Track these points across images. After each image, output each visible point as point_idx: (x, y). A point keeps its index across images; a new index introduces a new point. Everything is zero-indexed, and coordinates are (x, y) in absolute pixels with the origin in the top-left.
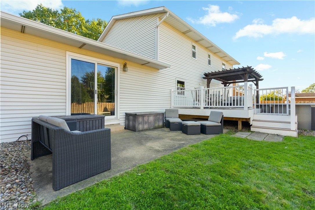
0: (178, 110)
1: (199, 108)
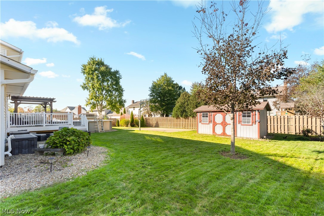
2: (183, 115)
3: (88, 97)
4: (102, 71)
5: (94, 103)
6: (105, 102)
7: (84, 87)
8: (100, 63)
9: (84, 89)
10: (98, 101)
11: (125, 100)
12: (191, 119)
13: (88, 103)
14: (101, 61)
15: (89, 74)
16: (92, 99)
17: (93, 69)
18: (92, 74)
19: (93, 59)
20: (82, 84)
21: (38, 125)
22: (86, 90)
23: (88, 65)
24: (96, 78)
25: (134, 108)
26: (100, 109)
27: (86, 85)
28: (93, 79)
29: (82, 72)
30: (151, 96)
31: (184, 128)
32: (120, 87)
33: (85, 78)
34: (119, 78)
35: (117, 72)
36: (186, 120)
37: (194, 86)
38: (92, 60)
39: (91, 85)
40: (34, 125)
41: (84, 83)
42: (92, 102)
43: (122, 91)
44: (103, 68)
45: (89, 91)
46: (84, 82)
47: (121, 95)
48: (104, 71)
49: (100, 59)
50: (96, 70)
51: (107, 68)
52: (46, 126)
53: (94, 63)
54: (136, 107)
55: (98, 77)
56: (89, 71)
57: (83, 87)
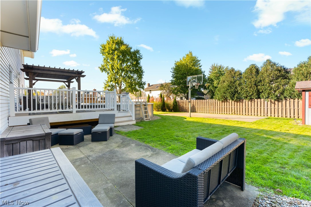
0: (48, 117)
1: (71, 112)
2: (234, 96)
3: (107, 79)
4: (122, 50)
5: (112, 85)
6: (124, 85)
7: (103, 69)
8: (120, 43)
9: (102, 71)
10: (117, 83)
11: (144, 82)
12: (247, 103)
13: (107, 86)
14: (121, 40)
15: (109, 54)
16: (111, 81)
17: (113, 48)
18: (112, 54)
19: (112, 38)
20: (100, 66)
21: (64, 110)
22: (104, 72)
23: (108, 45)
24: (117, 58)
25: (150, 91)
26: (119, 91)
27: (104, 67)
28: (113, 59)
29: (101, 52)
30: (174, 77)
31: (234, 114)
32: (141, 68)
33: (104, 59)
34: (140, 58)
35: (137, 52)
36: (238, 104)
37: (214, 68)
38: (112, 40)
39: (110, 67)
40: (57, 110)
41: (103, 65)
42: (111, 85)
43: (142, 72)
44: (123, 48)
45: (107, 73)
46: (103, 63)
47: (140, 76)
48: (124, 50)
49: (119, 38)
50: (116, 49)
51: (127, 47)
52: (77, 112)
53: (113, 42)
54: (153, 90)
55: (119, 56)
56: (109, 51)
57: (101, 69)
